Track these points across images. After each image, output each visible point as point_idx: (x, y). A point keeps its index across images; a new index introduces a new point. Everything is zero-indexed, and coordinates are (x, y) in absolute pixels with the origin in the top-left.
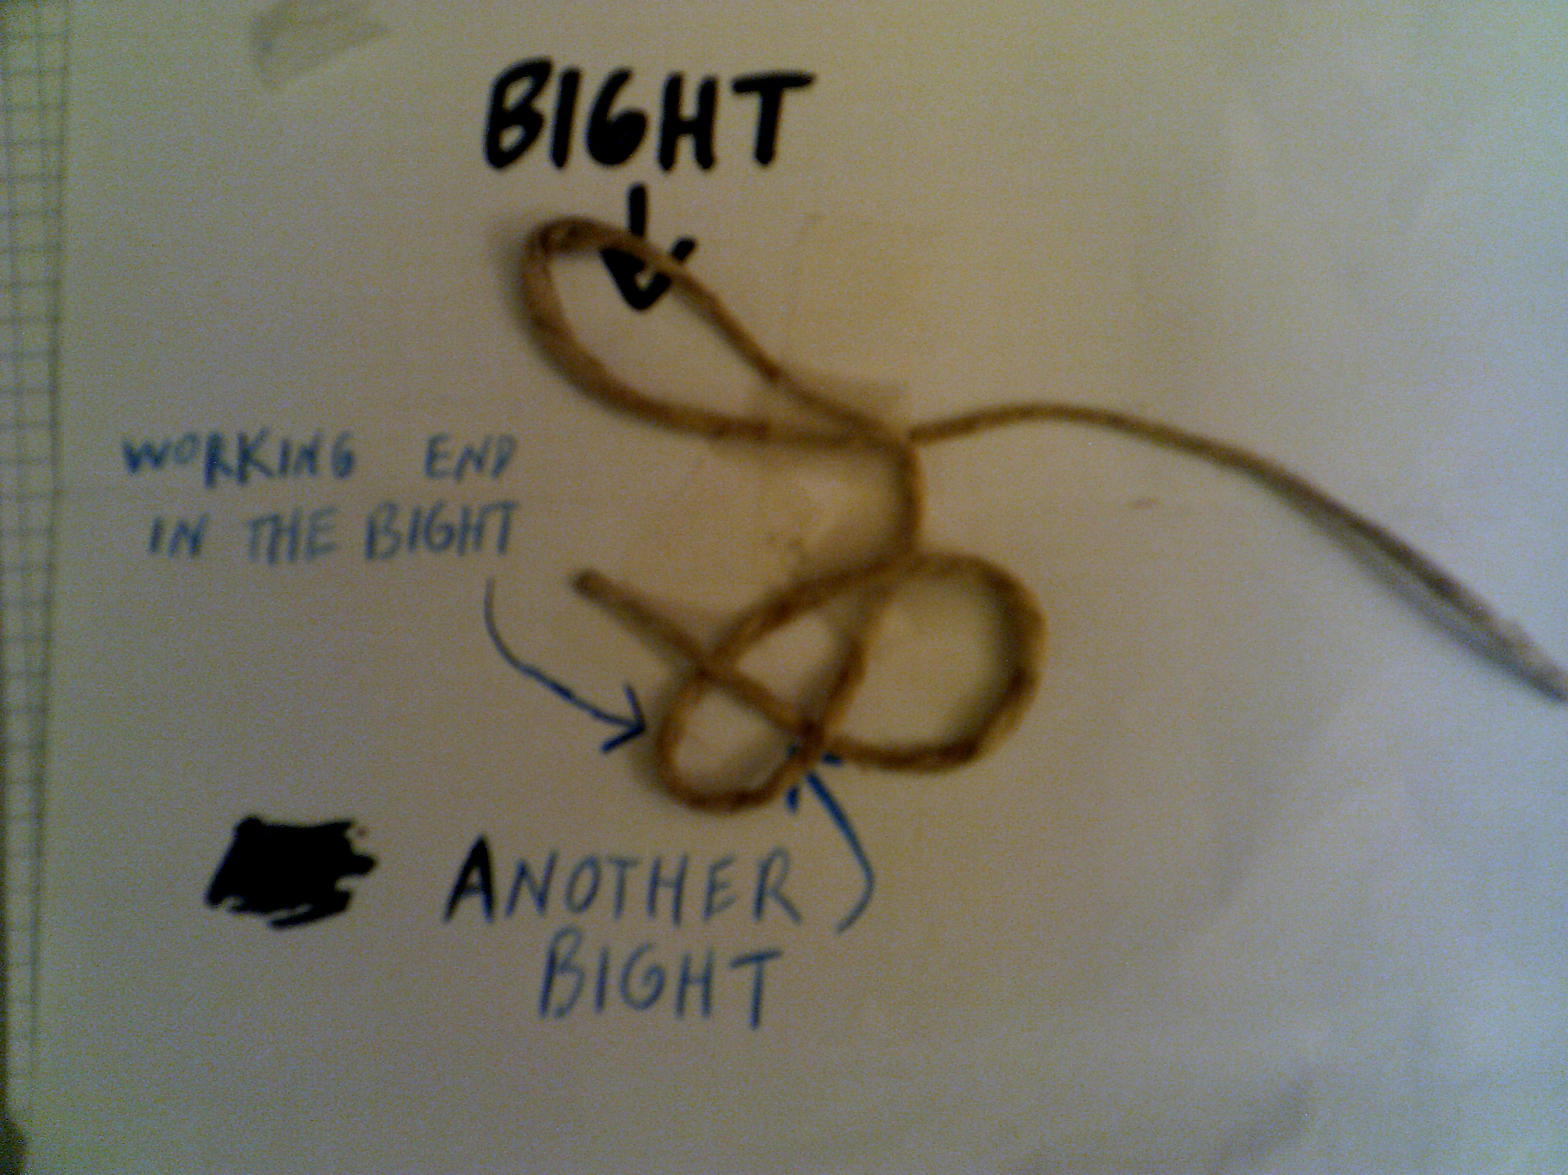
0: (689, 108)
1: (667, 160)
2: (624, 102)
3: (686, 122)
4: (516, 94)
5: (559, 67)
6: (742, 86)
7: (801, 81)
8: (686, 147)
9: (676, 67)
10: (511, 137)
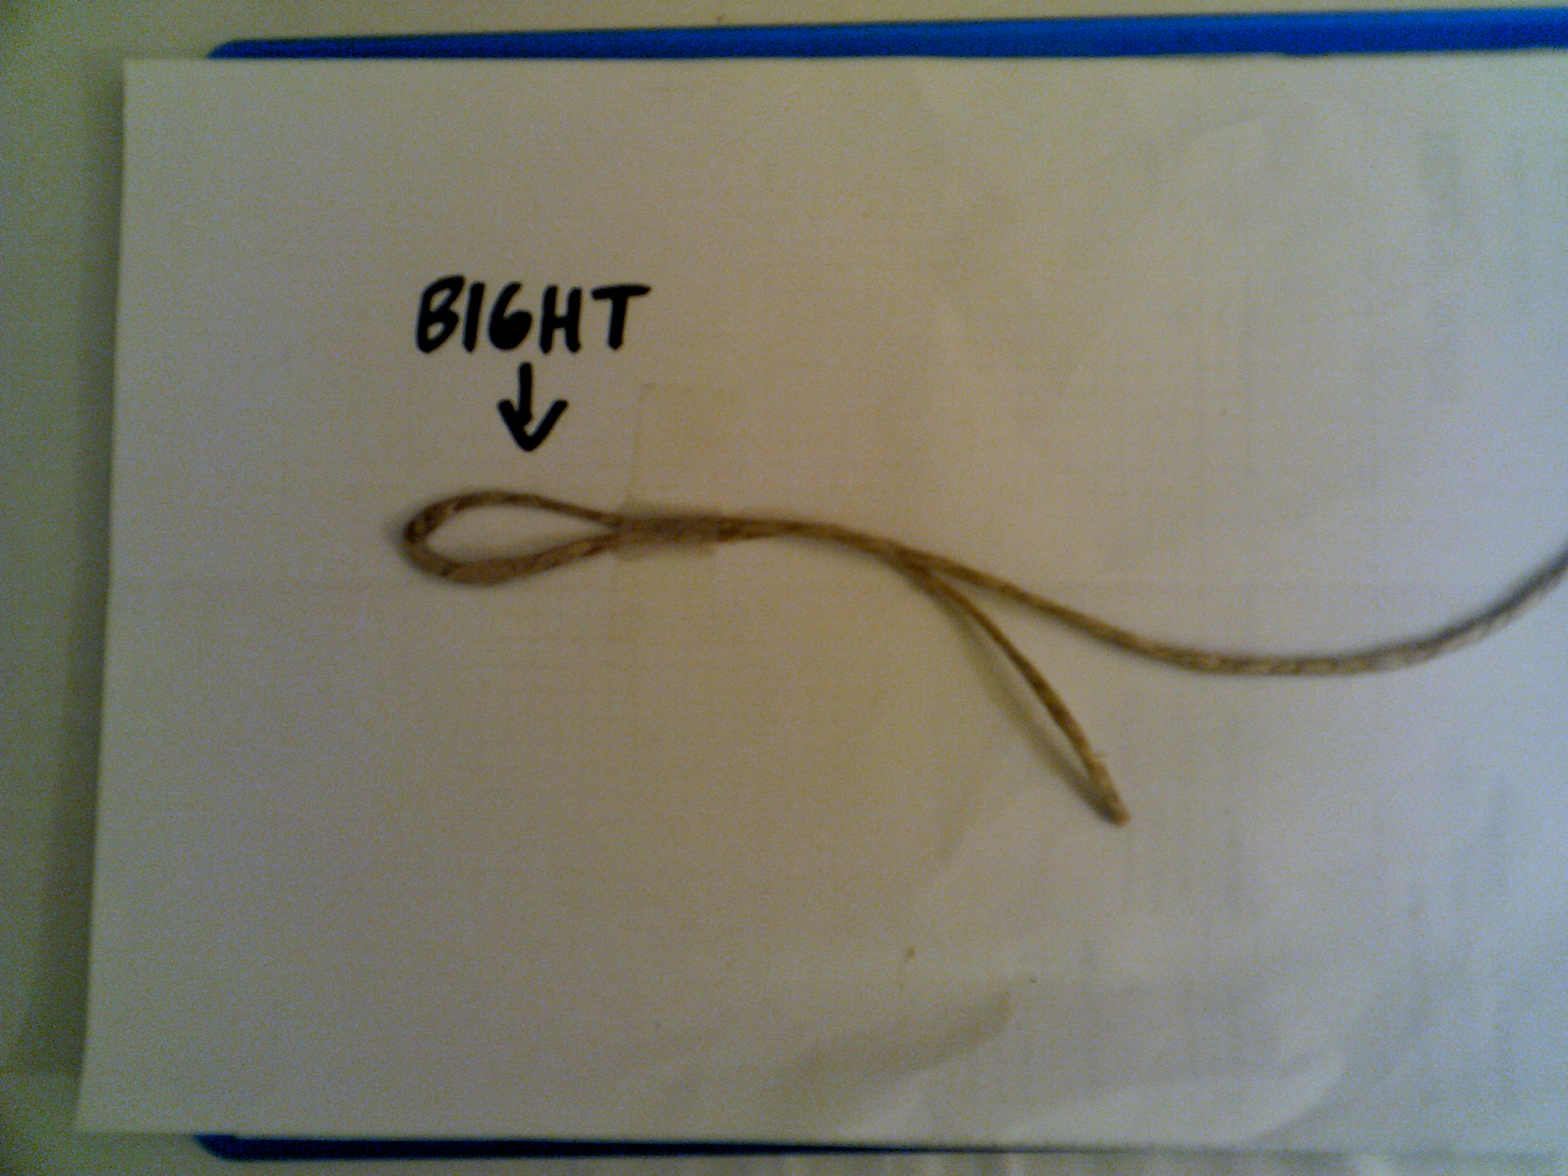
0: (561, 309)
1: (546, 345)
2: (515, 306)
3: (559, 318)
4: (438, 300)
5: (469, 281)
6: (599, 294)
7: (641, 290)
8: (559, 336)
9: (552, 282)
10: (435, 330)
